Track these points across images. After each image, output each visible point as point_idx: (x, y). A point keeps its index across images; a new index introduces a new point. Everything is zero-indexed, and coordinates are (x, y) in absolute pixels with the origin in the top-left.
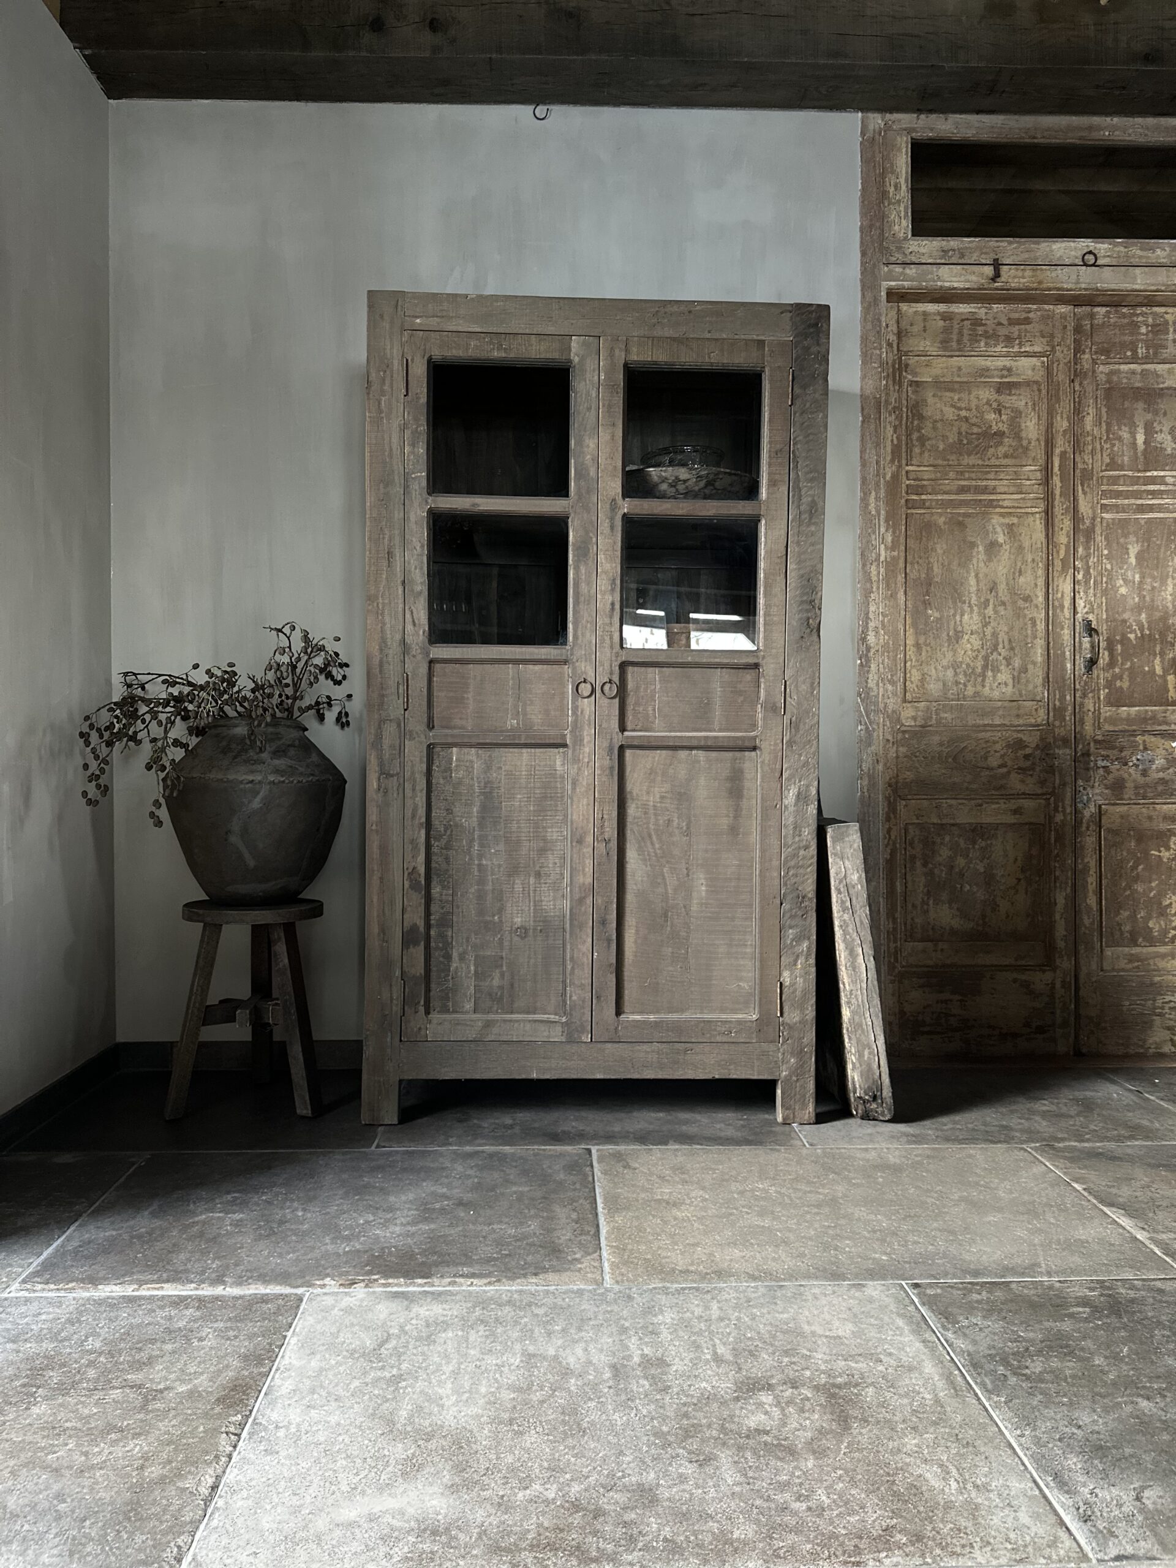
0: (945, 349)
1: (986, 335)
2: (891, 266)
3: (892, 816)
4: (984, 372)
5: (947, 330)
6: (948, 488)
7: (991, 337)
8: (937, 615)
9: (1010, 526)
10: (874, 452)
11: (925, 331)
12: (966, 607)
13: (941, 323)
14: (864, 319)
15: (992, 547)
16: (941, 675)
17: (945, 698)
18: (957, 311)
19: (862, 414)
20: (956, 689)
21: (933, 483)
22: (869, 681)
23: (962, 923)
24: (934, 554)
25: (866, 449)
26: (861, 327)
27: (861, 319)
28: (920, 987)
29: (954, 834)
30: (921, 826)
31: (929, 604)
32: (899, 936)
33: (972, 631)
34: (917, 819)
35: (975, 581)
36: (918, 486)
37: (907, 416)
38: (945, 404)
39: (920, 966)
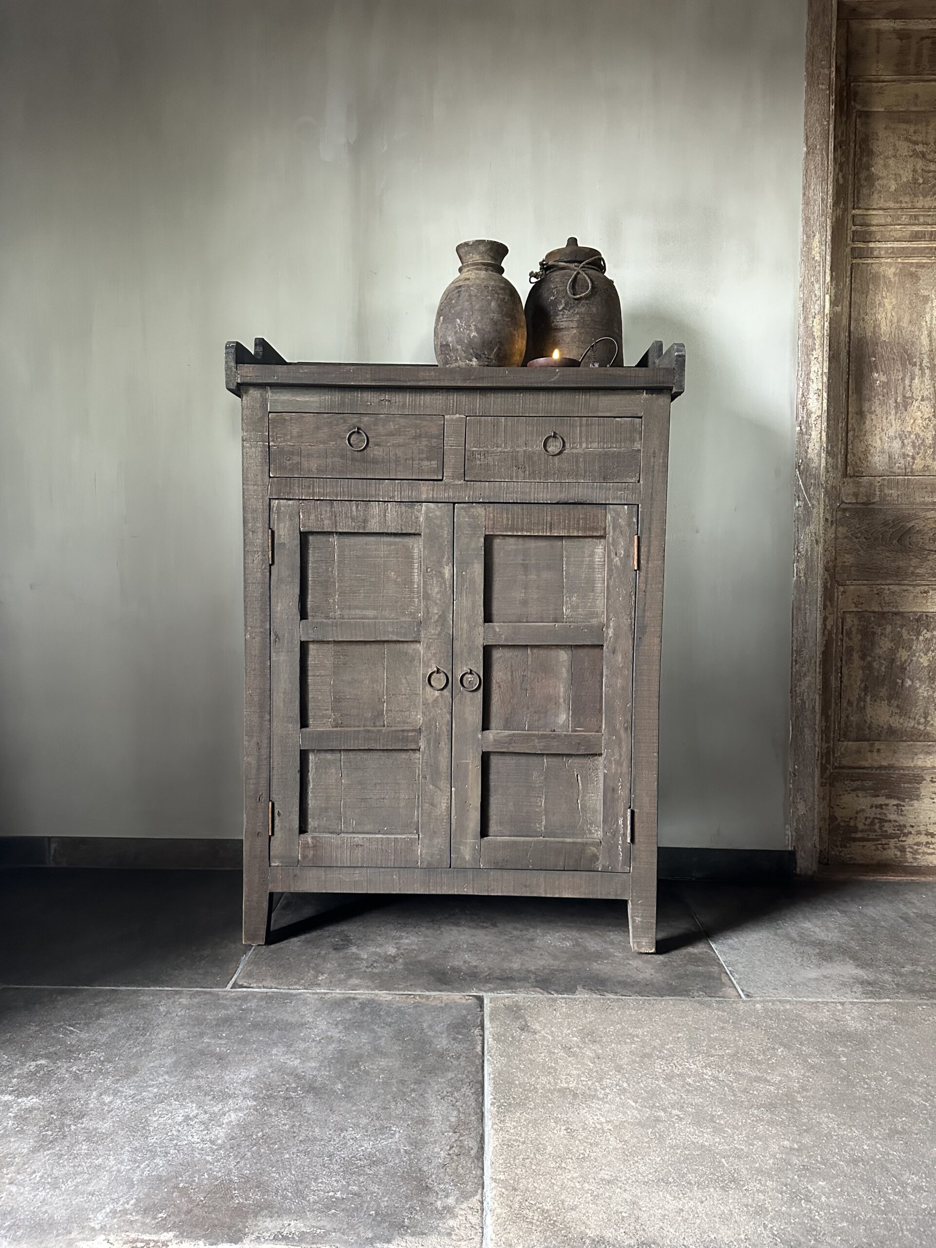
0: (900, 73)
3: (828, 604)
5: (903, 52)
6: (898, 235)
8: (884, 378)
10: (819, 187)
11: (878, 52)
12: (917, 370)
13: (897, 42)
14: (811, 32)
16: (886, 447)
17: (891, 472)
18: (915, 27)
19: (807, 144)
20: (903, 462)
21: (882, 228)
22: (810, 451)
23: (901, 721)
24: (882, 309)
25: (809, 186)
26: (807, 42)
27: (807, 32)
28: (851, 790)
29: (896, 624)
30: (860, 615)
31: (876, 366)
32: (832, 735)
33: (923, 397)
34: (856, 607)
35: (928, 340)
36: (866, 232)
37: (855, 152)
38: (899, 137)
39: (854, 768)
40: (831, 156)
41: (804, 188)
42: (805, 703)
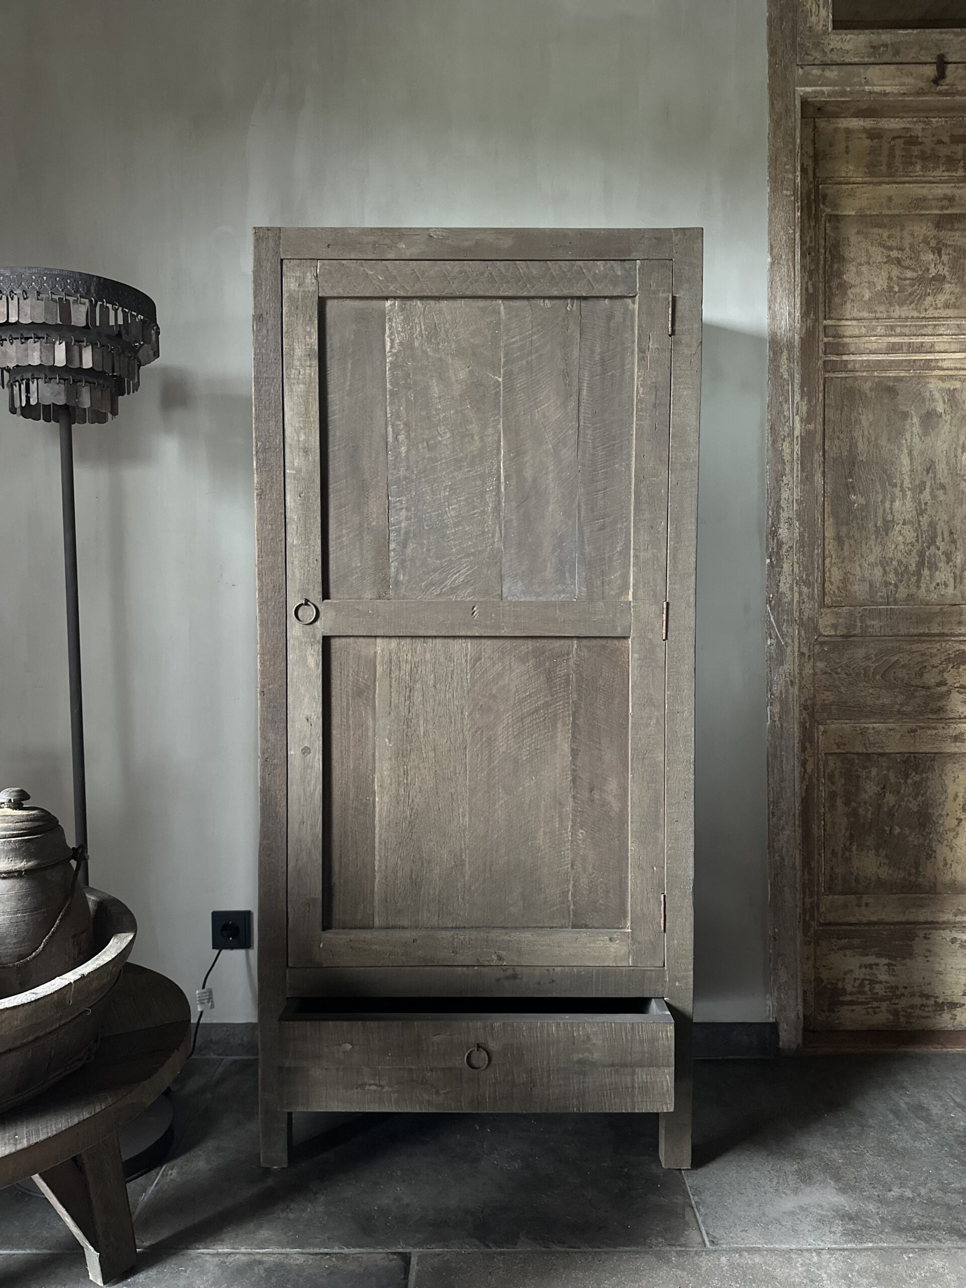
0: (872, 174)
1: (924, 157)
2: (806, 68)
3: (808, 745)
4: (920, 202)
5: (874, 151)
6: (875, 346)
7: (930, 159)
8: (862, 501)
9: (952, 393)
10: (785, 301)
11: (847, 152)
12: (897, 491)
13: (868, 142)
14: (774, 135)
15: (930, 419)
16: (867, 575)
17: (872, 602)
18: (886, 126)
19: (771, 254)
20: (885, 591)
21: (856, 340)
22: (781, 584)
23: (891, 872)
24: (858, 426)
25: (775, 298)
26: (770, 145)
27: (769, 134)
28: (840, 949)
29: (882, 766)
30: (844, 757)
31: (853, 488)
32: (816, 889)
33: (904, 520)
34: (839, 747)
35: (908, 459)
36: (838, 344)
37: (825, 258)
38: (872, 243)
39: (841, 924)
40: (798, 267)
41: (770, 301)
42: (784, 859)
